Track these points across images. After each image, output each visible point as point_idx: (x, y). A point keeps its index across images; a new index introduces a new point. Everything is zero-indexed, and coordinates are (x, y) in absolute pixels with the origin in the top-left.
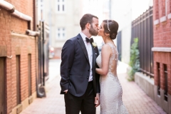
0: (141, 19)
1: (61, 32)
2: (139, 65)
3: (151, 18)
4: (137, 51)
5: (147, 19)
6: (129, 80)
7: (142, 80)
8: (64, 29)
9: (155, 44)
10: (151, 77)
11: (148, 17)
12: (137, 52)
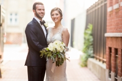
0: (96, 6)
1: (14, 17)
2: (92, 52)
3: (105, 5)
4: (91, 37)
6: (82, 66)
8: (16, 15)
9: (108, 30)
10: (103, 62)
11: (103, 4)
12: (91, 39)
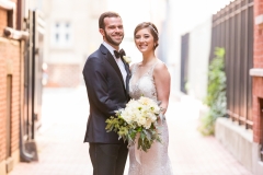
0: (231, 11)
1: (62, 30)
2: (224, 104)
3: (251, 9)
4: (222, 75)
5: (243, 12)
6: (204, 134)
7: (229, 132)
8: (67, 26)
9: (255, 62)
10: (248, 127)
11: (245, 7)
12: (222, 77)
